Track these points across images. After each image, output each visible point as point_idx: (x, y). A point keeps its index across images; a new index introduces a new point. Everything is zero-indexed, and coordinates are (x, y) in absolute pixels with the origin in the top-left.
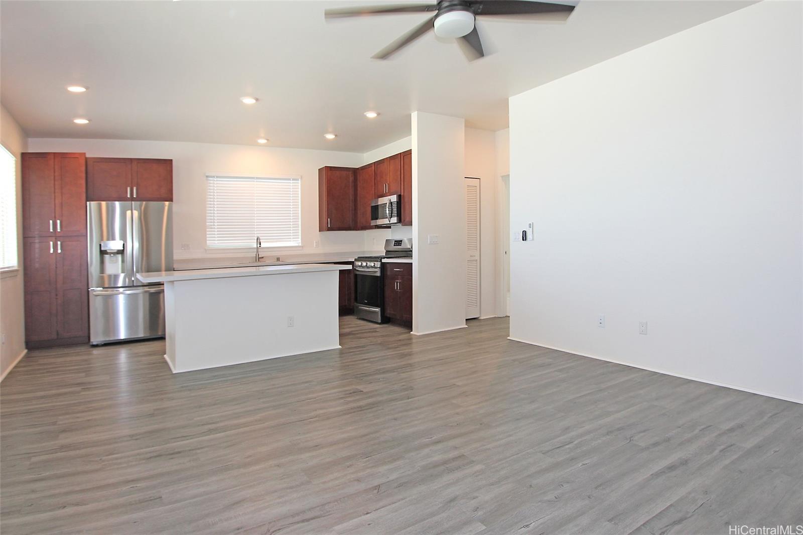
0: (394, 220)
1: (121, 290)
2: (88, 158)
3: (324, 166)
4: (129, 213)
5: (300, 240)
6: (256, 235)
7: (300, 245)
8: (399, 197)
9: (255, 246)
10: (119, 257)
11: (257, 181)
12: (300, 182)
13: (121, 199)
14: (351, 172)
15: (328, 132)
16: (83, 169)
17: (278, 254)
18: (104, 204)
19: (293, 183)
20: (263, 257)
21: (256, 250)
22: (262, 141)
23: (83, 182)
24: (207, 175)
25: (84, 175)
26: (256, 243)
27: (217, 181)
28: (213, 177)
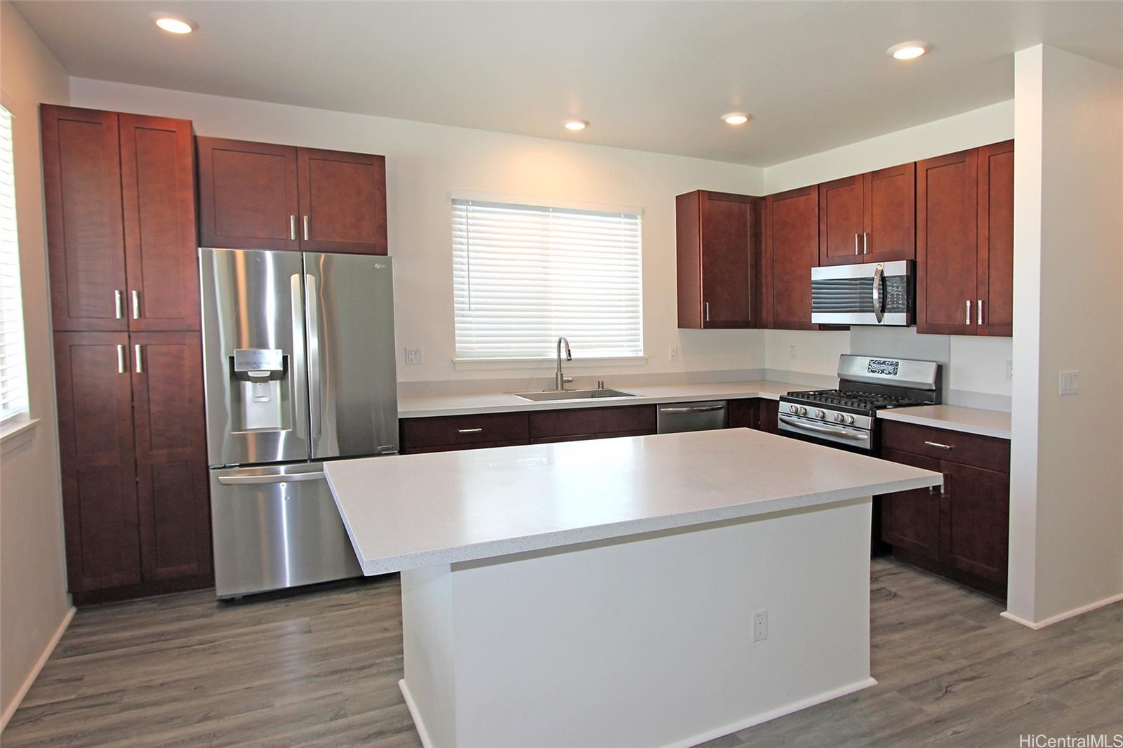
0: (900, 318)
1: (282, 469)
2: (200, 137)
3: (696, 190)
4: (295, 279)
5: (641, 344)
6: (554, 333)
7: (641, 354)
8: (913, 266)
9: (554, 356)
10: (276, 385)
11: (554, 217)
12: (639, 221)
13: (277, 244)
14: (748, 206)
15: (731, 109)
16: (189, 161)
17: (599, 373)
18: (240, 253)
19: (626, 223)
20: (571, 381)
21: (556, 365)
22: (575, 126)
23: (190, 195)
24: (453, 198)
25: (190, 178)
26: (556, 350)
27: (473, 211)
28: (466, 202)
